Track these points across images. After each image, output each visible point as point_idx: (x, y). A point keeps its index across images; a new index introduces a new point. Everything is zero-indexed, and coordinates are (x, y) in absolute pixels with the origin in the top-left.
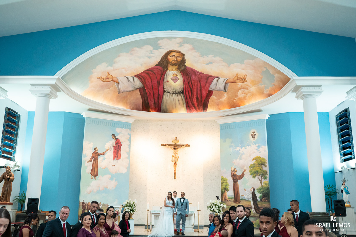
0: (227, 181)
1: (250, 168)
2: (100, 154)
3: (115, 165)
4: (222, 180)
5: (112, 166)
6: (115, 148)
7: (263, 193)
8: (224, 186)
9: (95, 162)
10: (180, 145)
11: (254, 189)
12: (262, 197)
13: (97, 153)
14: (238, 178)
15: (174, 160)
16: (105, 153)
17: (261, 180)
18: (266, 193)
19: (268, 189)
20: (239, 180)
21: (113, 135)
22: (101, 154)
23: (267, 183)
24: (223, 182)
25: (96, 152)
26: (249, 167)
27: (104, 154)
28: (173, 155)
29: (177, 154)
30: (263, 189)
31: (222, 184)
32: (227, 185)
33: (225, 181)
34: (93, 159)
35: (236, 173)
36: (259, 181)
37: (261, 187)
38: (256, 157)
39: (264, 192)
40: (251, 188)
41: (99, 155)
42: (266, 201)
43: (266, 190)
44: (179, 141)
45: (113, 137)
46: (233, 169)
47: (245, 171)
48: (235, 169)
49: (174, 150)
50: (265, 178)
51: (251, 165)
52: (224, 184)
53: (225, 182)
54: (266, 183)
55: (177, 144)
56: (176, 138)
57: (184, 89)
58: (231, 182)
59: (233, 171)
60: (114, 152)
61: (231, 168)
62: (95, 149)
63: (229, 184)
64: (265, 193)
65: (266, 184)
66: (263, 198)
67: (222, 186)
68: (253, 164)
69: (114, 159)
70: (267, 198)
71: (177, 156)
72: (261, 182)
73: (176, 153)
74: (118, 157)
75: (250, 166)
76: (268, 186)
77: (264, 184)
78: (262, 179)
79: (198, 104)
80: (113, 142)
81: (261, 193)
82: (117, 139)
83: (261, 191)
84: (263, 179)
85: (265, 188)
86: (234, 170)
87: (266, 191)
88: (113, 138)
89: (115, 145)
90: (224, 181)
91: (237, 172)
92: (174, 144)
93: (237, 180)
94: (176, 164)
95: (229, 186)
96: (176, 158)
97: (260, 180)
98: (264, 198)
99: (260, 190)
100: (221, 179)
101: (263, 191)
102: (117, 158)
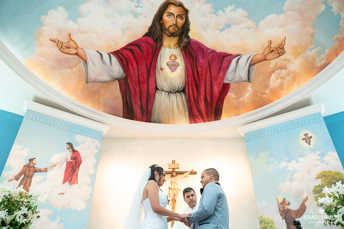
0: (272, 223)
1: (314, 193)
2: (37, 170)
3: (63, 194)
4: (262, 224)
5: (59, 194)
6: (69, 164)
9: (26, 182)
10: (181, 172)
13: (33, 167)
14: (294, 216)
15: (171, 194)
16: (48, 170)
21: (70, 145)
22: (40, 171)
24: (266, 228)
25: (32, 165)
26: (312, 192)
27: (46, 170)
28: (170, 186)
29: (177, 184)
33: (268, 224)
34: (23, 176)
35: (289, 207)
38: (322, 173)
41: (36, 172)
44: (179, 165)
45: (68, 146)
46: (280, 200)
47: (306, 200)
48: (285, 199)
49: (171, 177)
51: (316, 187)
53: (269, 226)
55: (176, 170)
56: (174, 162)
57: (185, 84)
59: (281, 204)
60: (66, 171)
61: (277, 200)
62: (31, 160)
68: (319, 185)
69: (64, 182)
71: (176, 187)
73: (175, 183)
74: (72, 181)
75: (314, 190)
79: (207, 109)
80: (68, 155)
82: (74, 151)
86: (284, 202)
88: (68, 149)
89: (70, 160)
90: (266, 225)
91: (289, 204)
92: (171, 170)
93: (294, 219)
94: (175, 201)
96: (175, 190)
100: (261, 222)
102: (70, 181)
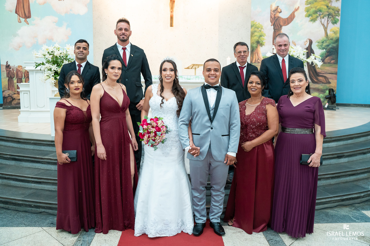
0: (261, 28)
1: (306, 4)
4: (253, 28)
7: (328, 48)
8: (256, 38)
11: (311, 42)
12: (325, 55)
14: (282, 24)
17: (326, 25)
18: (333, 48)
19: (337, 41)
20: (283, 27)
23: (337, 31)
24: (255, 31)
26: (304, 3)
30: (328, 41)
31: (252, 34)
32: (261, 36)
33: (258, 28)
35: (280, 15)
36: (322, 27)
37: (325, 38)
39: (330, 46)
40: (305, 40)
42: (332, 61)
43: (334, 43)
46: (273, 8)
47: (297, 10)
48: (278, 7)
50: (335, 22)
52: (256, 34)
53: (258, 30)
54: (335, 31)
58: (268, 30)
59: (274, 11)
61: (271, 6)
63: (265, 34)
64: (331, 48)
65: (335, 33)
66: (326, 57)
67: (253, 38)
70: (334, 56)
72: (325, 29)
76: (338, 35)
77: (332, 33)
78: (328, 24)
81: (323, 49)
83: (325, 44)
84: (330, 24)
85: (332, 39)
86: (276, 9)
87: (335, 45)
90: (256, 29)
91: (281, 12)
93: (281, 27)
95: (265, 37)
97: (323, 25)
98: (328, 58)
99: (323, 42)
100: (252, 26)
101: (328, 46)
